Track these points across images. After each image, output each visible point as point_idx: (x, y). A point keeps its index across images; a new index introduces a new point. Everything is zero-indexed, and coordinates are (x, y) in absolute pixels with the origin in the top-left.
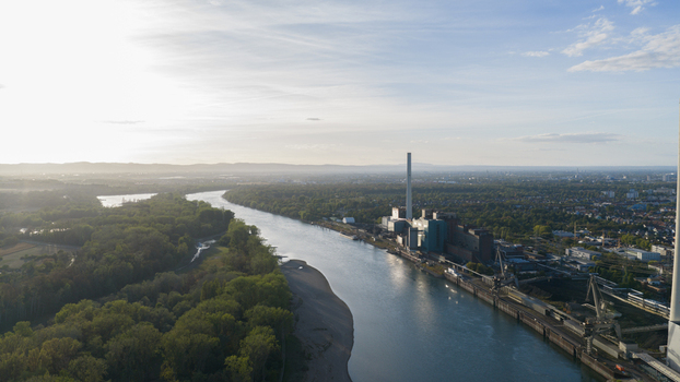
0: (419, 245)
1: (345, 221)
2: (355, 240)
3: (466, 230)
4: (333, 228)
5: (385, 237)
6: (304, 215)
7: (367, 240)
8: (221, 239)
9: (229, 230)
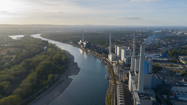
0: (84, 47)
2: (73, 46)
3: (92, 44)
4: (69, 44)
5: (79, 46)
8: (48, 46)
9: (49, 45)
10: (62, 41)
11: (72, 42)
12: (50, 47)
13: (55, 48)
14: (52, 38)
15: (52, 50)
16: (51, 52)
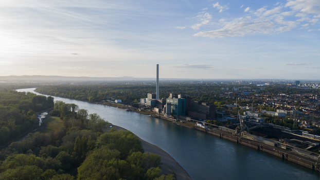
0: (172, 112)
1: (116, 101)
2: (128, 111)
3: (200, 103)
4: (110, 105)
5: (145, 109)
6: (91, 99)
7: (135, 111)
8: (51, 112)
9: (55, 107)
10: (90, 98)
11: (120, 101)
12: (57, 114)
13: (76, 118)
14: (63, 94)
15: (67, 126)
16: (62, 135)
